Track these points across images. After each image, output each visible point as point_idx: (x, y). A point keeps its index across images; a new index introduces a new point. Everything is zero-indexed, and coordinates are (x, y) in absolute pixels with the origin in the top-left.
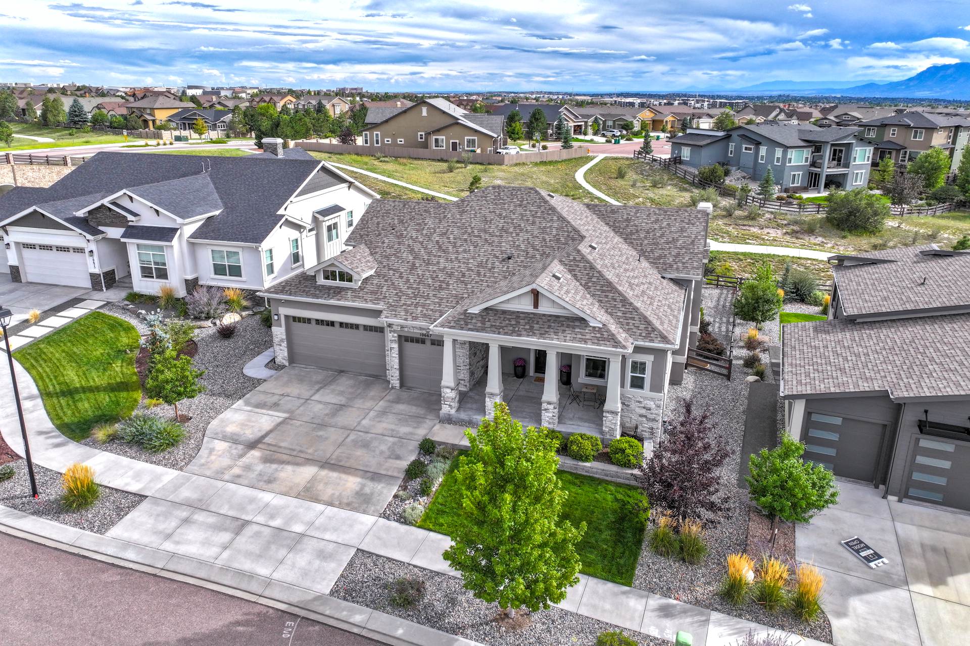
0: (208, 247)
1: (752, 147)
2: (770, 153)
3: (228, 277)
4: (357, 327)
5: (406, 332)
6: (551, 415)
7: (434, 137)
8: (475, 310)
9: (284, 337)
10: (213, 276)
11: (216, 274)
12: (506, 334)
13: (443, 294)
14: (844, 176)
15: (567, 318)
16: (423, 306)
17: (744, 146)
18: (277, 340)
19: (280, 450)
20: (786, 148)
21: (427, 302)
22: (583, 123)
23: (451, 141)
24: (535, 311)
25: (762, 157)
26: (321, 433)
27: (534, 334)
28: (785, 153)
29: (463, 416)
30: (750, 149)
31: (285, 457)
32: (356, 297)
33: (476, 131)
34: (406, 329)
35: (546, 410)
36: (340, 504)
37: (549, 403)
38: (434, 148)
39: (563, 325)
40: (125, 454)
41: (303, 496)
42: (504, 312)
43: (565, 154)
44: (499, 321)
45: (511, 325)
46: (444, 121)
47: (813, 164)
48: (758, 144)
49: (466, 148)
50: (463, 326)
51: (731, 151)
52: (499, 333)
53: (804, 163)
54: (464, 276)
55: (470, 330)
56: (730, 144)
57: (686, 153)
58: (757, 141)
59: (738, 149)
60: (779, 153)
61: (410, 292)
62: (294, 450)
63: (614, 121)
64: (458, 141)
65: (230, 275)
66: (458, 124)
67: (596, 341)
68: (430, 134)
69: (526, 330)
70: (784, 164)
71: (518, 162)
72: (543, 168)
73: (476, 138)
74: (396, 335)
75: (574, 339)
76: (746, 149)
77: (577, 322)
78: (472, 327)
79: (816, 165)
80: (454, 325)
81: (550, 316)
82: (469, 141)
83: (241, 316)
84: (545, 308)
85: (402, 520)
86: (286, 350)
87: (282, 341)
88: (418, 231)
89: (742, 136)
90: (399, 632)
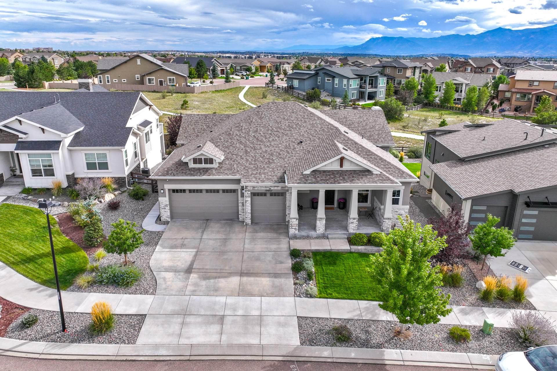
0: (82, 152)
1: (331, 79)
2: (341, 82)
3: (98, 171)
4: (217, 191)
5: (256, 190)
6: (355, 225)
7: (148, 78)
8: (308, 172)
9: (168, 203)
10: (86, 170)
11: (88, 169)
12: (331, 183)
13: (272, 165)
14: (375, 92)
15: (360, 171)
16: (264, 174)
17: (326, 79)
18: (162, 205)
19: (209, 271)
20: (349, 79)
21: (265, 171)
22: (225, 68)
23: (159, 80)
24: (341, 169)
25: (336, 84)
26: (225, 257)
27: (347, 182)
28: (348, 82)
29: (304, 233)
30: (330, 80)
31: (215, 275)
32: (219, 173)
33: (174, 73)
34: (256, 189)
35: (352, 223)
36: (267, 294)
37: (354, 219)
38: (148, 84)
39: (360, 175)
40: (106, 292)
41: (243, 294)
42: (324, 171)
43: (228, 86)
44: (324, 177)
45: (332, 178)
46: (153, 68)
47: (361, 87)
48: (334, 77)
49: (169, 84)
50: (305, 181)
51: (319, 82)
52: (327, 183)
53: (357, 87)
54: (280, 154)
55: (310, 183)
56: (318, 78)
57: (296, 83)
58: (333, 76)
59: (323, 80)
60: (345, 81)
61: (252, 166)
62: (217, 269)
63: (241, 67)
64: (163, 80)
65: (99, 169)
66: (162, 69)
67: (381, 182)
68: (145, 75)
69: (341, 180)
70: (348, 88)
71: (202, 91)
72: (218, 94)
73: (174, 77)
74: (249, 193)
75: (369, 182)
76: (328, 80)
77: (367, 172)
78: (310, 182)
79: (362, 87)
80: (300, 181)
81: (350, 171)
82: (170, 80)
83: (115, 195)
84: (347, 167)
85: (309, 296)
86: (169, 211)
87: (166, 206)
88: (239, 131)
89: (325, 73)
90: (353, 355)
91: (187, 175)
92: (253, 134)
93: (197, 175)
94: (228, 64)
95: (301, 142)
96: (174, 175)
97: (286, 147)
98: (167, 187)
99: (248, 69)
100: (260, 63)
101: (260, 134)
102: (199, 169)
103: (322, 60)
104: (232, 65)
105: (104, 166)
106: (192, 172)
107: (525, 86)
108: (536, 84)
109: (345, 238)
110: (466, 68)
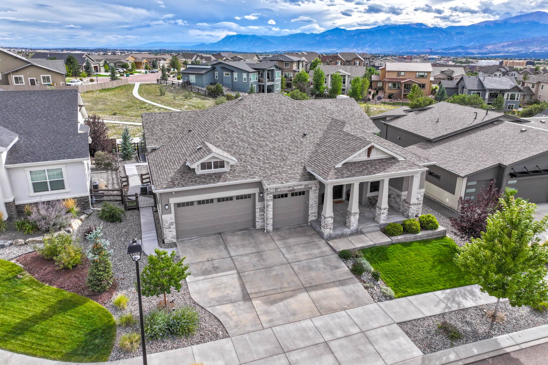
0: (25, 169)
1: (229, 73)
2: (240, 76)
3: (50, 192)
4: (231, 198)
5: (280, 192)
6: (385, 215)
7: (14, 76)
8: (339, 165)
9: (174, 221)
10: (32, 193)
11: (35, 192)
12: (367, 174)
13: (288, 162)
14: (273, 86)
15: (387, 159)
16: (284, 172)
17: (224, 73)
18: (166, 224)
19: (268, 293)
20: (248, 73)
21: (284, 170)
22: (98, 65)
23: (29, 79)
24: (369, 159)
25: (236, 78)
26: (274, 273)
27: (380, 172)
28: (248, 76)
29: (338, 232)
30: (228, 74)
31: (278, 296)
33: (49, 71)
34: (279, 190)
35: (383, 213)
36: (348, 306)
37: (385, 209)
38: (15, 84)
39: (388, 163)
41: (324, 312)
42: (355, 163)
43: (115, 83)
44: (357, 168)
45: (365, 169)
46: (20, 65)
47: (259, 81)
48: (232, 71)
49: (43, 83)
50: (342, 176)
51: (217, 76)
52: (364, 175)
53: (256, 81)
55: (347, 177)
56: (215, 72)
57: (193, 79)
58: (231, 70)
59: (221, 75)
60: (245, 76)
61: (267, 166)
62: (276, 289)
63: (115, 63)
64: (35, 79)
65: (52, 190)
66: (33, 66)
67: (410, 168)
68: (9, 73)
69: (374, 170)
70: (248, 81)
73: (50, 76)
74: (272, 195)
75: (400, 169)
76: (226, 74)
77: (392, 160)
78: (347, 175)
79: (260, 81)
81: (378, 160)
82: (44, 78)
83: (81, 220)
84: (374, 156)
85: (388, 298)
86: (175, 230)
87: (172, 224)
89: (223, 68)
90: (476, 351)
91: (199, 184)
92: (251, 130)
93: (210, 183)
94: (100, 60)
95: (305, 135)
96: (183, 186)
97: (292, 142)
98: (173, 201)
99: (124, 66)
100: (134, 59)
101: (258, 129)
102: (210, 175)
103: (198, 56)
104: (105, 62)
105: (59, 185)
106: (203, 180)
107: (394, 76)
108: (403, 74)
109: (378, 230)
110: (355, 62)
